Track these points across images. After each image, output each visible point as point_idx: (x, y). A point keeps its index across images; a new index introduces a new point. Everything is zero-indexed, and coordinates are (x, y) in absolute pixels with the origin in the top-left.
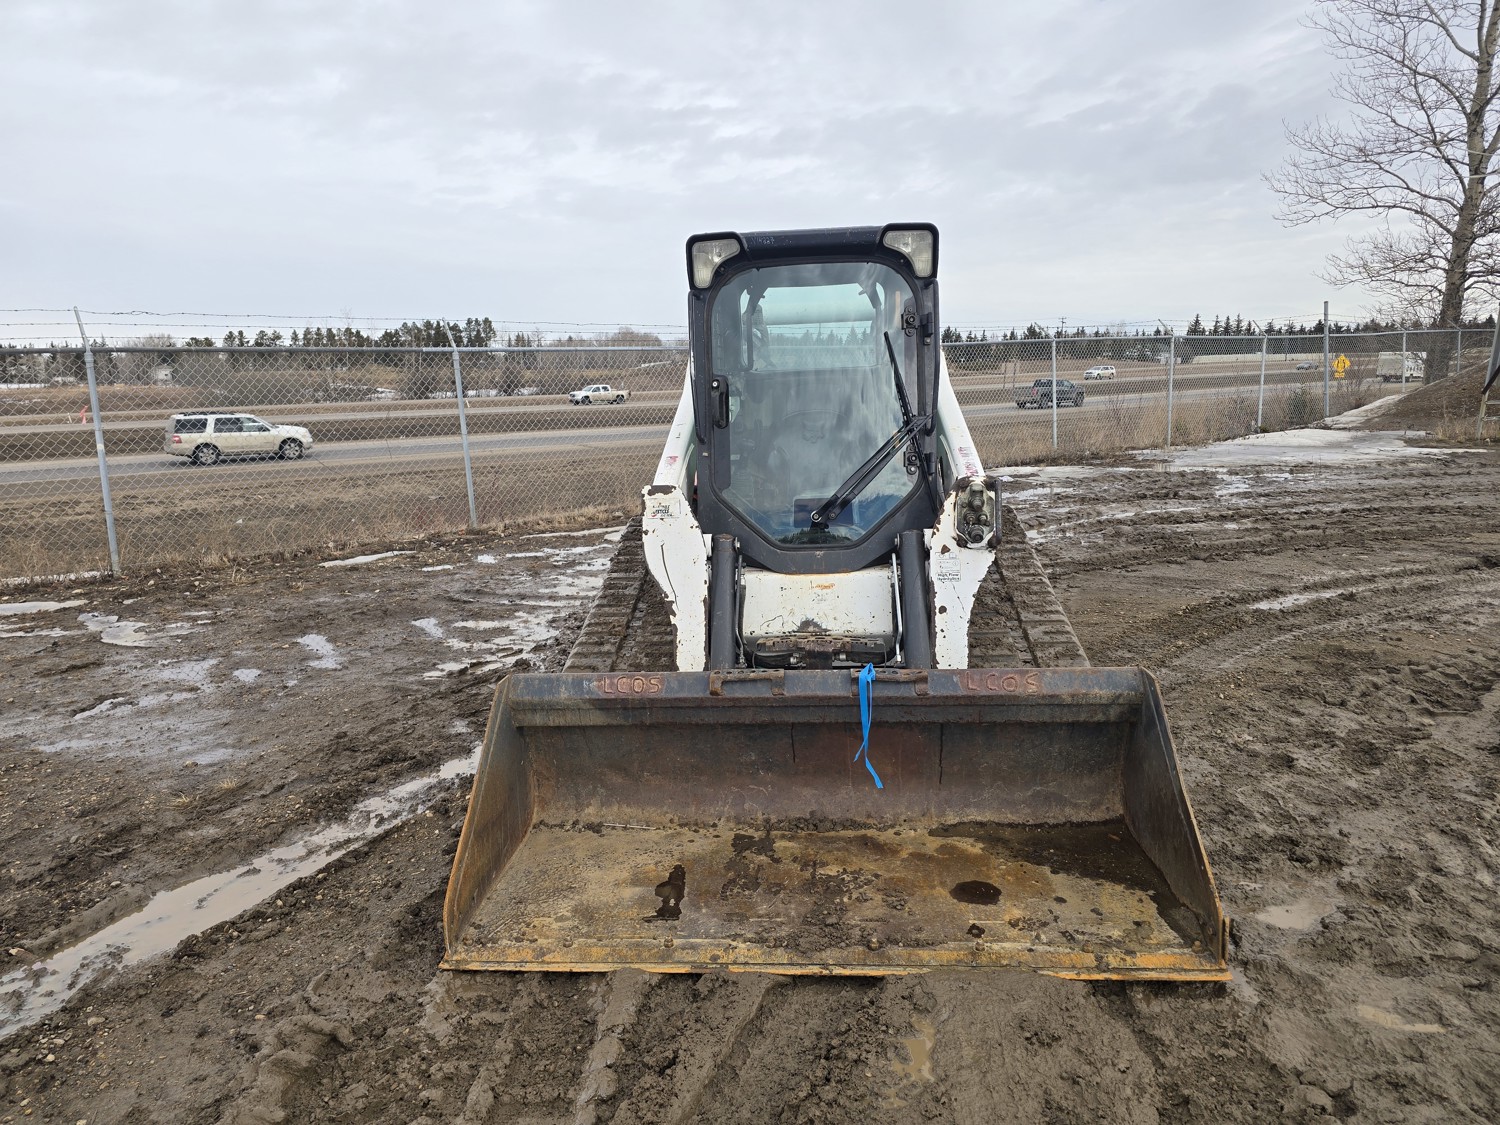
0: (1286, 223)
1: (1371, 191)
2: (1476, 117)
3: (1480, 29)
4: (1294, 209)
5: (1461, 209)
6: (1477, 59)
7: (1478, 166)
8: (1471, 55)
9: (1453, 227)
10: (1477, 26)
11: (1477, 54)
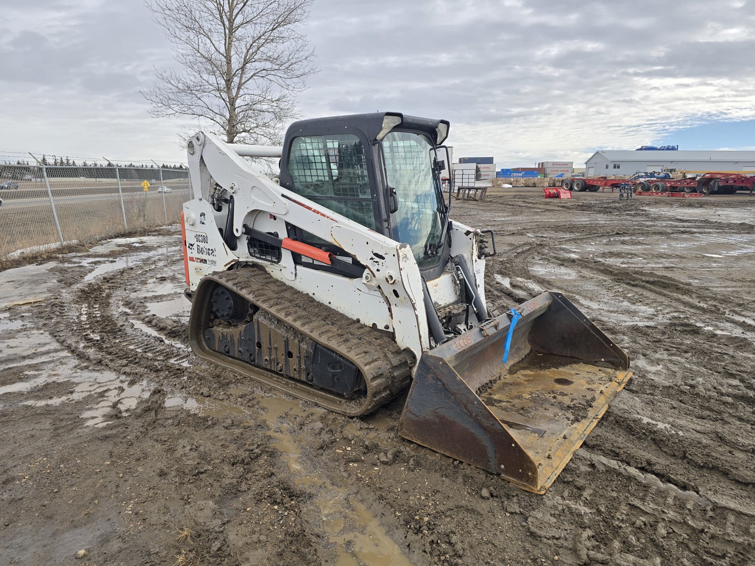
0: (153, 116)
1: (191, 107)
2: (229, 82)
3: (225, 44)
4: (156, 110)
5: (229, 121)
6: (225, 57)
7: (232, 101)
8: (223, 55)
9: (227, 129)
10: (224, 43)
11: (225, 55)
